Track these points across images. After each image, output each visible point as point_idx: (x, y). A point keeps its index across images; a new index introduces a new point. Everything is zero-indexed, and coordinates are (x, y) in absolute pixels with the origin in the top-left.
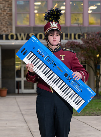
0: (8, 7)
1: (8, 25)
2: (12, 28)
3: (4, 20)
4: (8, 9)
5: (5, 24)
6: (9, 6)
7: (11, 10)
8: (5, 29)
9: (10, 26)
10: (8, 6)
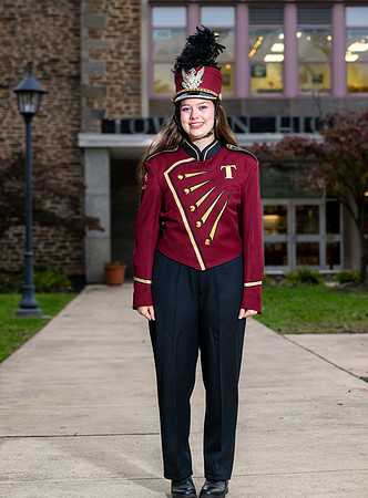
0: (129, 47)
1: (129, 94)
2: (139, 102)
3: (119, 81)
4: (130, 51)
5: (120, 93)
6: (133, 42)
7: (137, 55)
8: (121, 104)
9: (136, 97)
10: (130, 44)
